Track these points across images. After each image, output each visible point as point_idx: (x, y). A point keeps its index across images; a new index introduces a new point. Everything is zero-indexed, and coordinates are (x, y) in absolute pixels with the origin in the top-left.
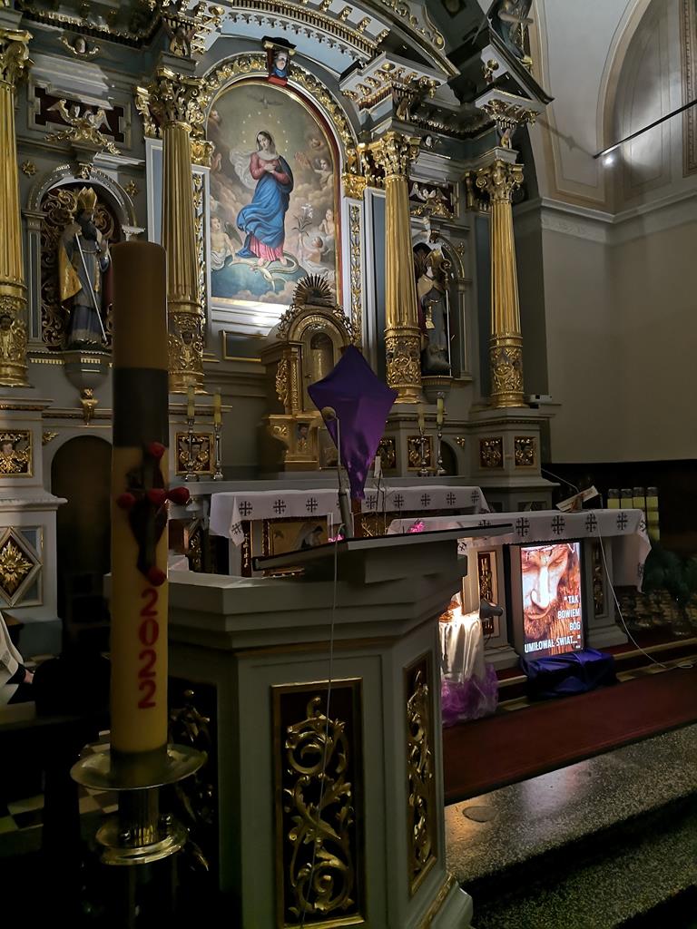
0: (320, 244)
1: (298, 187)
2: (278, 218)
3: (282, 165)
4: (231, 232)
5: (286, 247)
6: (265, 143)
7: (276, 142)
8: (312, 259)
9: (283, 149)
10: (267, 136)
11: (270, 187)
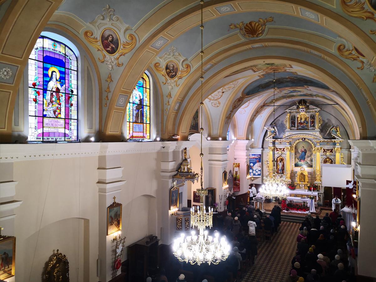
0: (311, 159)
1: (307, 152)
2: (304, 157)
3: (305, 150)
4: (298, 159)
5: (305, 160)
6: (303, 148)
7: (304, 147)
8: (309, 161)
9: (305, 148)
10: (303, 147)
11: (303, 153)
